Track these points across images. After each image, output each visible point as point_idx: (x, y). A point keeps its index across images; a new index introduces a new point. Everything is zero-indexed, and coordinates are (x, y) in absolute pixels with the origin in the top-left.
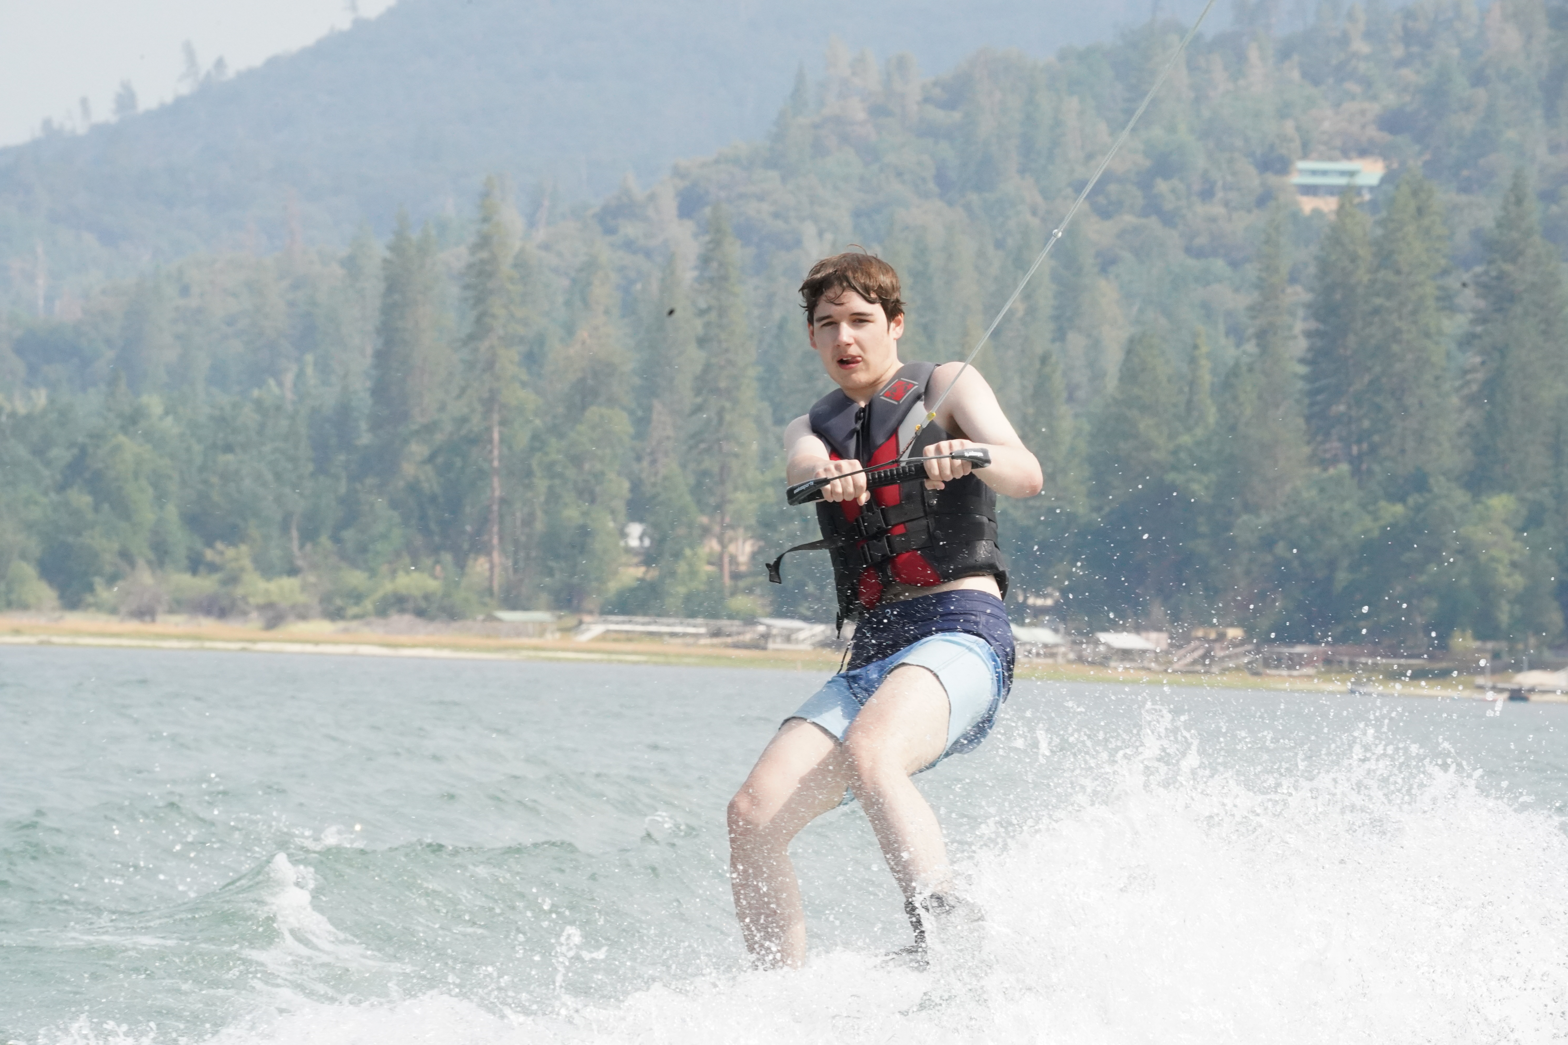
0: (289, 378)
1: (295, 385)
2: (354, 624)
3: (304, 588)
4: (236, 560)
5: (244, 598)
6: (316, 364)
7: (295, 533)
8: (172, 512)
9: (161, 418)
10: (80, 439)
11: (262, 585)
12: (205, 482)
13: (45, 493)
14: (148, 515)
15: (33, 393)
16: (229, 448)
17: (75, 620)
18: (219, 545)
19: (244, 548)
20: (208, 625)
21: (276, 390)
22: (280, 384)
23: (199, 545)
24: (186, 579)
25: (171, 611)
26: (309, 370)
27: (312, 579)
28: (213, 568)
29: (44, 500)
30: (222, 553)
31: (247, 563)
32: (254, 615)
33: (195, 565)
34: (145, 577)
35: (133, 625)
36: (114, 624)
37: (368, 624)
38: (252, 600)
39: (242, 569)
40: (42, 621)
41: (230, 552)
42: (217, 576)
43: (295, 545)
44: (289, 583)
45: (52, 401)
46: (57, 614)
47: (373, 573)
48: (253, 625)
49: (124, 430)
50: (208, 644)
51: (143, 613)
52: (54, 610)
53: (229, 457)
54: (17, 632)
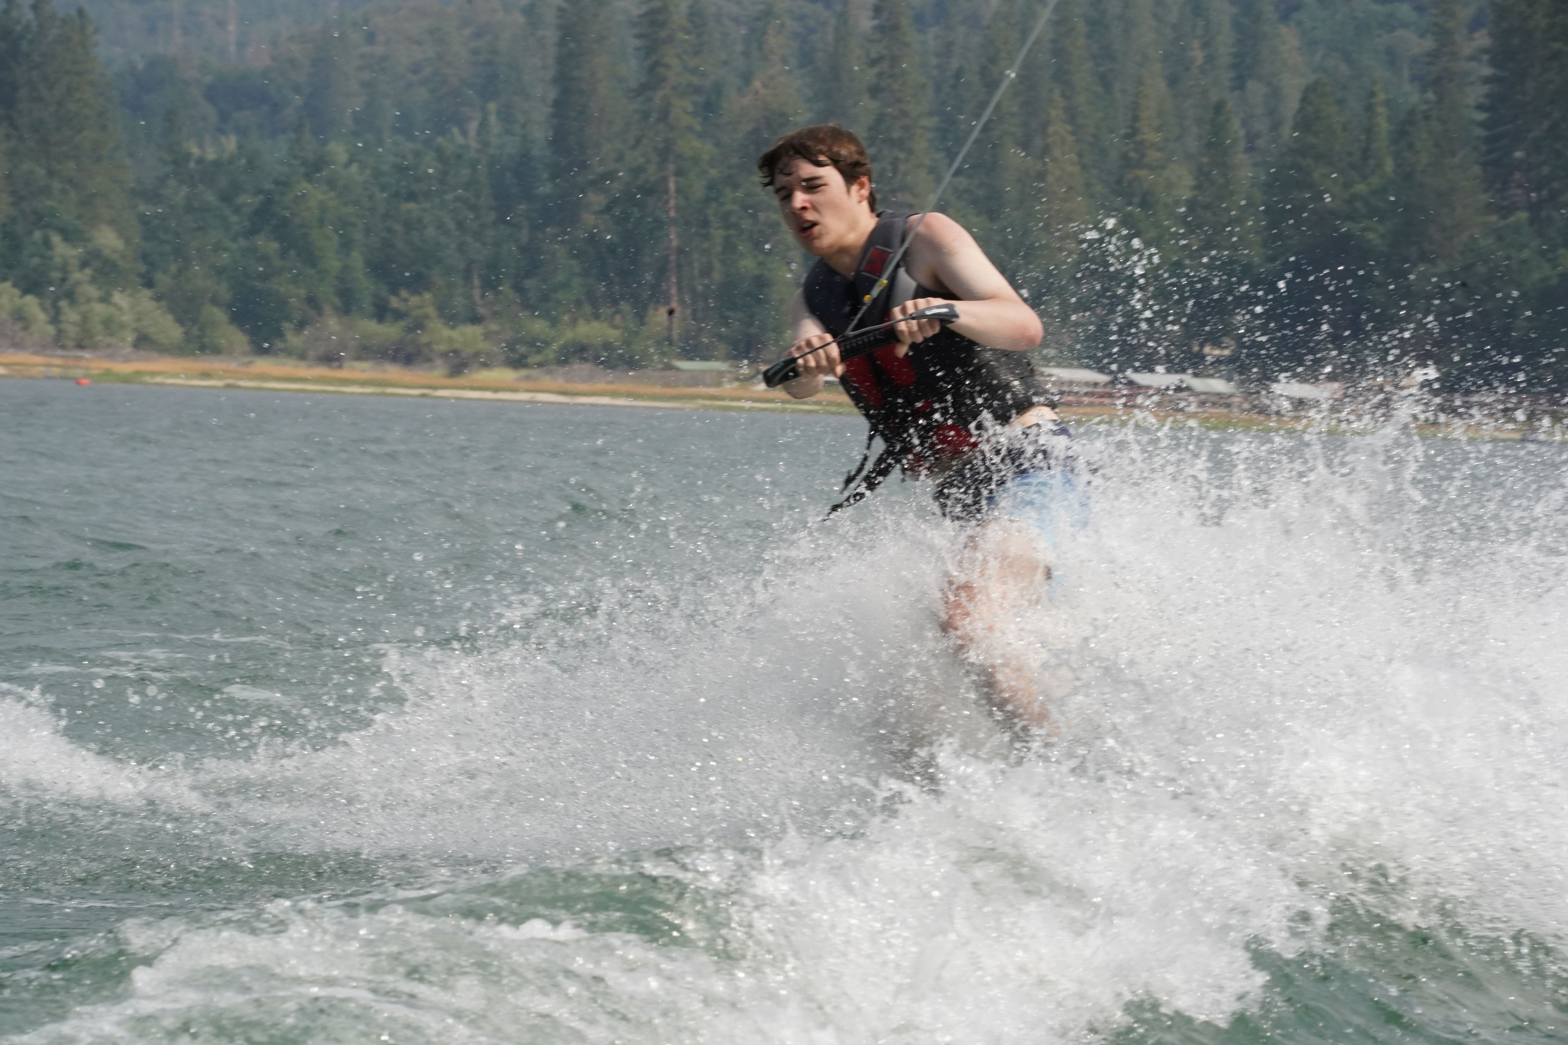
0: (473, 127)
1: (479, 134)
2: (535, 372)
3: (487, 336)
4: (419, 307)
5: (429, 345)
6: (499, 113)
7: (476, 282)
8: (357, 259)
9: (347, 165)
10: (268, 186)
11: (446, 332)
12: (390, 230)
13: (234, 239)
14: (333, 263)
15: (223, 139)
16: (412, 197)
17: (263, 365)
18: (404, 293)
19: (427, 296)
20: (393, 371)
21: (460, 139)
22: (464, 133)
23: (384, 292)
24: (371, 326)
25: (358, 358)
26: (493, 119)
27: (494, 327)
28: (399, 315)
29: (234, 246)
30: (406, 300)
31: (431, 311)
32: (439, 362)
33: (381, 312)
34: (333, 323)
35: (322, 371)
36: (302, 370)
37: (549, 372)
38: (436, 347)
39: (426, 317)
40: (233, 366)
41: (414, 300)
42: (402, 324)
43: (477, 293)
44: (472, 331)
45: (240, 147)
46: (246, 360)
47: (554, 322)
48: (437, 373)
49: (308, 177)
50: (390, 390)
51: (330, 359)
52: (245, 354)
53: (412, 205)
54: (206, 375)
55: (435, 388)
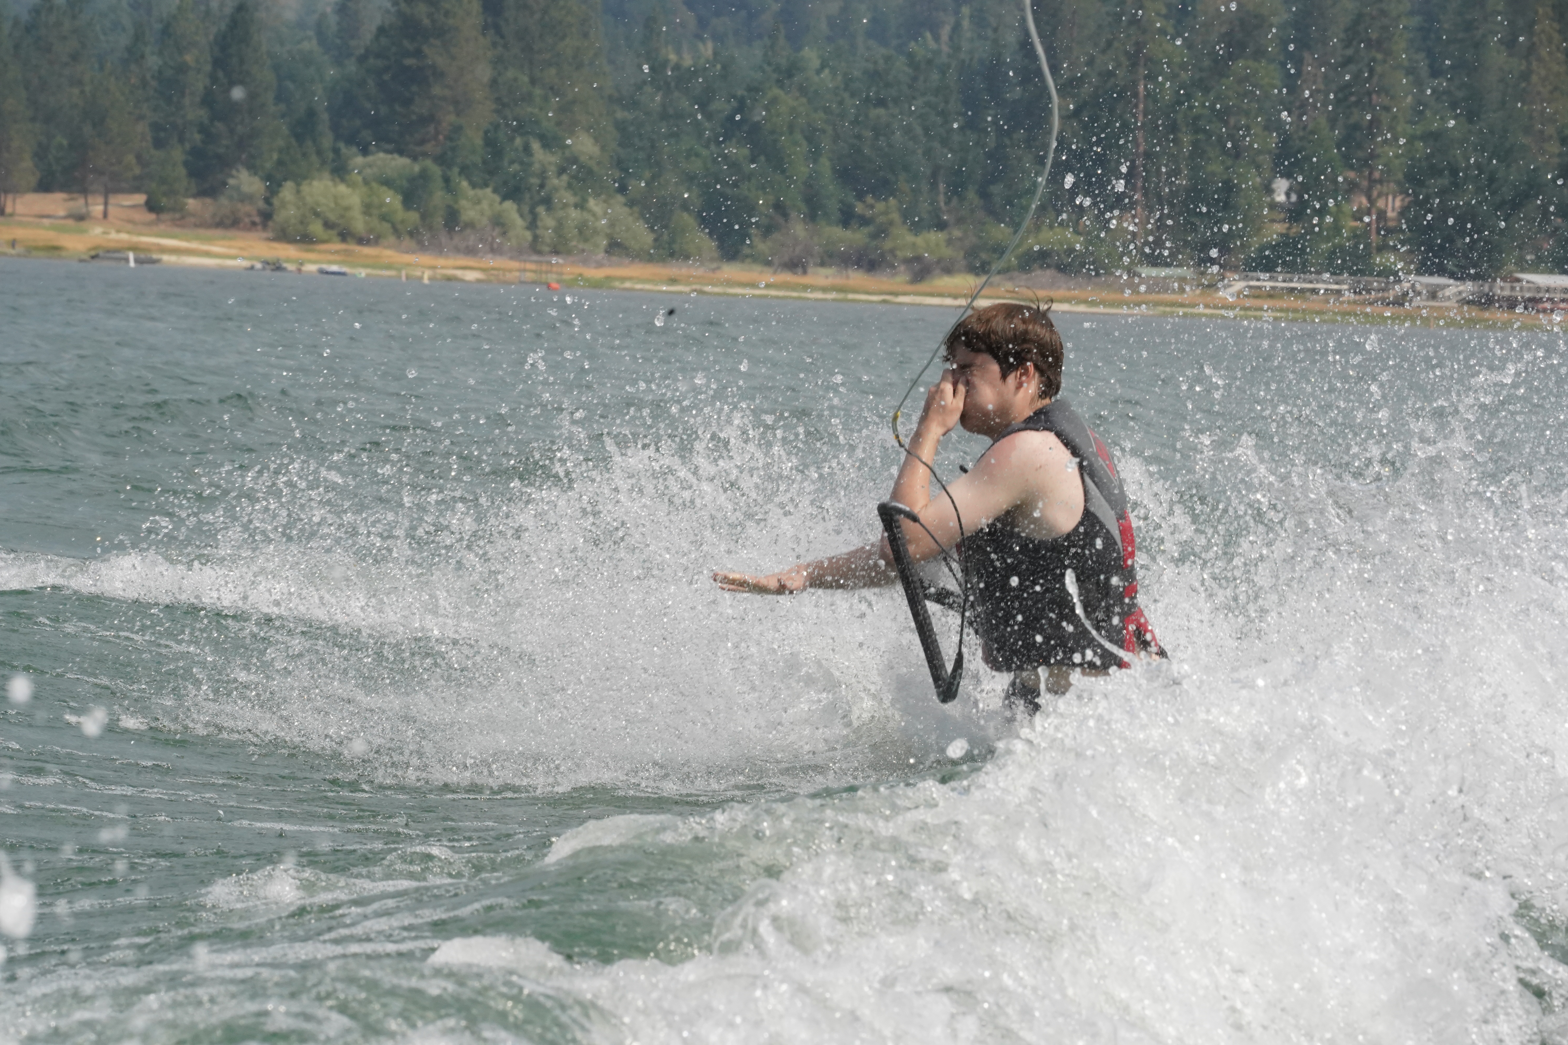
0: (945, 32)
1: (951, 38)
2: (996, 279)
3: (949, 242)
4: (886, 213)
5: (892, 251)
6: (971, 16)
7: (942, 187)
8: (825, 165)
9: (819, 72)
10: (740, 92)
11: (910, 238)
12: (859, 137)
13: (707, 147)
14: (802, 169)
15: (701, 46)
16: (881, 103)
17: (731, 271)
18: (869, 199)
19: (892, 201)
20: (856, 277)
21: (932, 45)
22: (937, 38)
23: (851, 198)
24: (837, 232)
25: (823, 264)
26: (966, 23)
27: (957, 233)
28: (865, 221)
29: (705, 152)
30: (872, 207)
31: (895, 216)
32: (902, 268)
33: (847, 218)
34: (799, 229)
35: (787, 277)
36: (768, 277)
37: (1011, 279)
38: (899, 253)
39: (891, 223)
40: (700, 272)
41: (880, 206)
42: (866, 230)
43: (942, 198)
44: (935, 237)
45: (716, 54)
46: (714, 265)
47: (1017, 227)
48: (900, 279)
49: (780, 83)
50: (851, 296)
51: (795, 265)
52: (712, 260)
53: (881, 111)
54: (673, 281)
55: (896, 294)
